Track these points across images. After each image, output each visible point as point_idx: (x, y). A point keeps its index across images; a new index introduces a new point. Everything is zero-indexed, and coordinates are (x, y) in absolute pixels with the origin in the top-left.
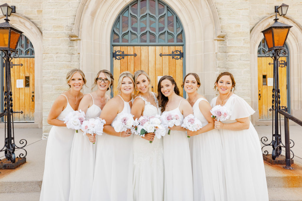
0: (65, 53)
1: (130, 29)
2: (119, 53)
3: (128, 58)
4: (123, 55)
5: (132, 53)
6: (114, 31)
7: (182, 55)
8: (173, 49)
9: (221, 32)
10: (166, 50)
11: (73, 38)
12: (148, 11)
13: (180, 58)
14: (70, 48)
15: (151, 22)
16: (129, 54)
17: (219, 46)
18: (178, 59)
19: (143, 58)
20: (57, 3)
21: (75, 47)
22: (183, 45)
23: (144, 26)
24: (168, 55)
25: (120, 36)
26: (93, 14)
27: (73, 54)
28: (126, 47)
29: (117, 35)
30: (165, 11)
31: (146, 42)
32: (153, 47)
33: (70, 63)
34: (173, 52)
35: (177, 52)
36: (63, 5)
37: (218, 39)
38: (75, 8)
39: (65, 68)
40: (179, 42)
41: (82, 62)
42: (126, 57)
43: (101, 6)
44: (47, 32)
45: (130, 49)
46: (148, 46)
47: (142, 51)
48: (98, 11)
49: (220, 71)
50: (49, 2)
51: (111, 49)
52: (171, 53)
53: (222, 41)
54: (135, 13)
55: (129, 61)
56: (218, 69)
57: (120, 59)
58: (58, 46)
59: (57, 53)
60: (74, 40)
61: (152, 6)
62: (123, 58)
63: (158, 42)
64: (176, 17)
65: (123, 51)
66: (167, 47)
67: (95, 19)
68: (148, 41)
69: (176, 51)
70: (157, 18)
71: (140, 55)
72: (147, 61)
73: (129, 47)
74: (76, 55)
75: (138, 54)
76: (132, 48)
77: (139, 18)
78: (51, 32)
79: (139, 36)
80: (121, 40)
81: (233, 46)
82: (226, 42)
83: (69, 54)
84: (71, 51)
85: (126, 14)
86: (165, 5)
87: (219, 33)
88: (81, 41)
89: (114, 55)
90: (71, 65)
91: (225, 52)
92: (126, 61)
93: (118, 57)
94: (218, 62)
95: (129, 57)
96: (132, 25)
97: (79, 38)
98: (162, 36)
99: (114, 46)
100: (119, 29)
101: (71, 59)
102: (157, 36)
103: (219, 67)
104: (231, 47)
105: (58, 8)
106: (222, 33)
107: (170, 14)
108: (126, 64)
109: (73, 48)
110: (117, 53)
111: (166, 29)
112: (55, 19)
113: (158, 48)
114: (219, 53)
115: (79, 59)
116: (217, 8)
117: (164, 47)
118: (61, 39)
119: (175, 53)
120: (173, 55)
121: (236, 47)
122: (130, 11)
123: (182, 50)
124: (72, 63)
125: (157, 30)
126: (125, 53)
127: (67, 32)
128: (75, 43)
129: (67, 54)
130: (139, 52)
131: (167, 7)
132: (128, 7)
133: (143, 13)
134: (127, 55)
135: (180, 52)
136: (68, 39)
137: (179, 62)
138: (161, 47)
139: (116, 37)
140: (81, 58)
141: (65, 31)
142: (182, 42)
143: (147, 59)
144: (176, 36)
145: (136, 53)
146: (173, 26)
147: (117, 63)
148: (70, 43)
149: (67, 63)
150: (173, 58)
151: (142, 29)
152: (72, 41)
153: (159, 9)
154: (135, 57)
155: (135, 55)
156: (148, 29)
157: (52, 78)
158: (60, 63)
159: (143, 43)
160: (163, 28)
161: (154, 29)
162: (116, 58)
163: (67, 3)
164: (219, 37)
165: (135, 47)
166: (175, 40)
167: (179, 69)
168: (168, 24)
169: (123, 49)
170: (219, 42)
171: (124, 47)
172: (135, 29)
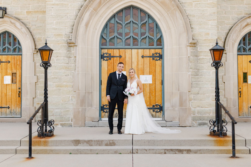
0: (64, 57)
1: (116, 34)
2: (106, 55)
3: (114, 59)
4: (110, 57)
5: (118, 55)
6: (102, 36)
7: (161, 57)
8: (153, 51)
9: (193, 39)
10: (147, 52)
11: (71, 44)
12: (131, 19)
13: (159, 59)
14: (68, 52)
15: (134, 29)
16: (115, 55)
17: (191, 51)
18: (157, 60)
19: (127, 59)
20: (57, 16)
21: (72, 52)
22: (161, 48)
23: (128, 31)
24: (148, 57)
25: (108, 40)
26: (87, 25)
27: (70, 57)
28: (113, 50)
29: (105, 39)
30: (147, 19)
31: (129, 45)
32: (136, 50)
33: (67, 64)
34: (153, 54)
35: (157, 55)
36: (63, 17)
37: (190, 45)
38: (72, 20)
39: (64, 69)
40: (159, 45)
41: (78, 64)
42: (112, 59)
43: (93, 18)
44: (49, 39)
45: (116, 52)
46: (132, 49)
47: (126, 53)
48: (91, 21)
49: (192, 71)
50: (51, 15)
51: (100, 52)
52: (151, 55)
53: (193, 47)
54: (120, 20)
55: (115, 62)
56: (191, 70)
57: (107, 60)
58: (58, 50)
59: (57, 56)
60: (71, 46)
61: (135, 15)
62: (110, 59)
63: (141, 46)
64: (156, 24)
65: (110, 54)
66: (148, 50)
67: (88, 29)
68: (132, 44)
69: (156, 53)
70: (140, 25)
71: (124, 57)
72: (131, 62)
73: (115, 50)
74: (72, 58)
75: (123, 56)
76: (117, 50)
77: (124, 25)
78: (52, 39)
79: (124, 40)
80: (108, 43)
81: (203, 51)
82: (197, 48)
83: (67, 57)
84: (69, 55)
85: (113, 21)
86: (147, 14)
87: (191, 41)
88: (77, 47)
89: (102, 57)
90: (69, 66)
91: (197, 56)
92: (113, 62)
93: (105, 59)
94: (190, 64)
95: (116, 58)
96: (118, 31)
97: (76, 44)
98: (144, 41)
99: (102, 49)
100: (107, 34)
101: (69, 61)
102: (140, 40)
103: (191, 68)
104: (201, 51)
105: (58, 20)
106: (193, 41)
107: (150, 21)
108: (113, 65)
109: (70, 52)
110: (105, 55)
111: (147, 34)
112: (56, 29)
113: (140, 50)
114: (192, 57)
115: (75, 61)
116: (189, 20)
117: (145, 50)
118: (60, 45)
119: (155, 55)
120: (153, 57)
121: (205, 52)
122: (117, 19)
123: (161, 52)
124: (69, 65)
125: (139, 35)
126: (112, 55)
127: (66, 39)
128: (72, 48)
129: (65, 57)
130: (124, 54)
131: (148, 15)
132: (115, 15)
133: (127, 21)
134: (113, 57)
135: (159, 54)
136: (67, 45)
137: (159, 63)
138: (143, 50)
139: (104, 41)
140: (77, 61)
141: (64, 39)
142: (161, 45)
143: (131, 60)
144: (155, 40)
145: (121, 55)
146: (153, 31)
147: (105, 63)
148: (68, 48)
149: (65, 64)
150: (153, 59)
151: (127, 34)
152: (70, 47)
153: (141, 17)
154: (120, 58)
155: (120, 57)
156: (131, 34)
157: (52, 77)
158: (60, 64)
159: (127, 46)
160: (145, 33)
161: (136, 34)
162: (104, 60)
163: (66, 15)
164: (191, 44)
165: (120, 50)
166: (155, 44)
167: (158, 69)
168: (149, 30)
169: (110, 51)
170: (191, 47)
171: (111, 50)
172: (120, 34)
